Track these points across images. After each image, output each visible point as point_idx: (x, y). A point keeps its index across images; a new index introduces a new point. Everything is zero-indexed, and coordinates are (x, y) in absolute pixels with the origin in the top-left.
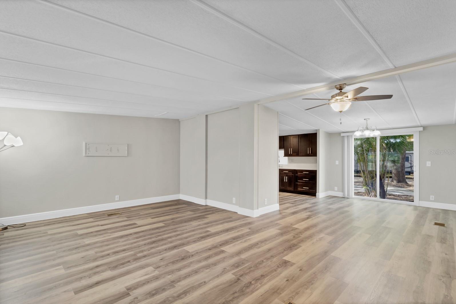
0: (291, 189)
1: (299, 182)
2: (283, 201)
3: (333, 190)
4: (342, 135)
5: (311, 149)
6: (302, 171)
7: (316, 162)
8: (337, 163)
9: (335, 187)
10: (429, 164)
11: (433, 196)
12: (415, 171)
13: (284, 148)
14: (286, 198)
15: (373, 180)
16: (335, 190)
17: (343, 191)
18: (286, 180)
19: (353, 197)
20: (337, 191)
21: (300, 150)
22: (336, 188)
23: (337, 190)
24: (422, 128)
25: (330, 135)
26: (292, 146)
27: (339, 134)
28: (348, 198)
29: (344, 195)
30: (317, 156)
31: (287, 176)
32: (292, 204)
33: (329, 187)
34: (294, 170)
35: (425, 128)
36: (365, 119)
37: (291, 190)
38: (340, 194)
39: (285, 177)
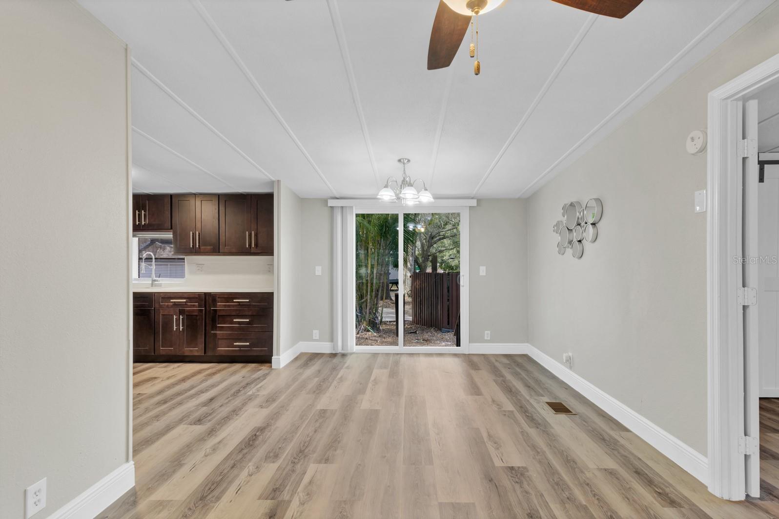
0: (197, 350)
1: (222, 328)
2: (164, 413)
3: (310, 338)
4: (331, 203)
5: (256, 235)
6: (229, 297)
7: (270, 269)
8: (318, 271)
9: (315, 332)
10: (483, 271)
11: (489, 332)
12: (463, 286)
13: (171, 228)
14: (178, 394)
15: (363, 301)
16: (314, 338)
17: (332, 339)
18: (178, 325)
19: (354, 351)
20: (320, 340)
21: (222, 238)
22: (316, 334)
23: (317, 338)
24: (475, 201)
25: (303, 202)
26: (199, 225)
27: (325, 201)
28: (344, 355)
29: (334, 347)
30: (273, 255)
31: (181, 312)
32: (199, 421)
33: (300, 333)
34: (205, 294)
35: (479, 201)
36: (400, 161)
37: (196, 354)
38: (325, 348)
39: (175, 317)
